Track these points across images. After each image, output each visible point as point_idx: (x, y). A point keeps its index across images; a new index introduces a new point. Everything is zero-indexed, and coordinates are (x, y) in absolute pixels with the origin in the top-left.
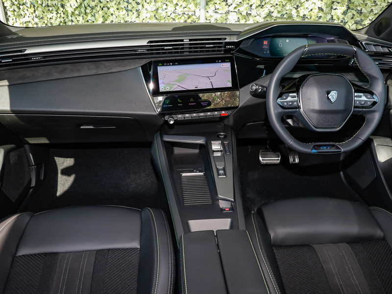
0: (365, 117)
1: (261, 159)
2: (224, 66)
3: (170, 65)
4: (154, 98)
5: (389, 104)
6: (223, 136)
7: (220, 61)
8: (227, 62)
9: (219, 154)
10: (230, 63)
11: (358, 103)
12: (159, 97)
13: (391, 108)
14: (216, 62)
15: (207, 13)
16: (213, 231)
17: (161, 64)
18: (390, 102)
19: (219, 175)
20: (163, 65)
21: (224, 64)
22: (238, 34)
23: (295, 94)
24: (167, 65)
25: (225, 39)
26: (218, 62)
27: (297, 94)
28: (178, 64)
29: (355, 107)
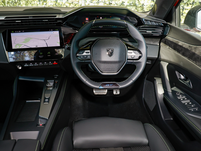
0: (136, 66)
1: (94, 91)
2: (55, 33)
3: (19, 32)
4: (9, 53)
5: (159, 57)
6: (56, 77)
7: (52, 30)
8: (57, 31)
9: (51, 89)
10: (58, 31)
11: (130, 57)
12: (11, 52)
13: (161, 60)
14: (49, 31)
15: (86, 3)
16: (16, 140)
17: (13, 32)
18: (160, 56)
19: (44, 102)
20: (14, 32)
21: (54, 32)
22: (64, 13)
23: (89, 51)
24: (17, 32)
25: (56, 16)
26: (51, 31)
27: (90, 51)
28: (25, 32)
29: (128, 59)
